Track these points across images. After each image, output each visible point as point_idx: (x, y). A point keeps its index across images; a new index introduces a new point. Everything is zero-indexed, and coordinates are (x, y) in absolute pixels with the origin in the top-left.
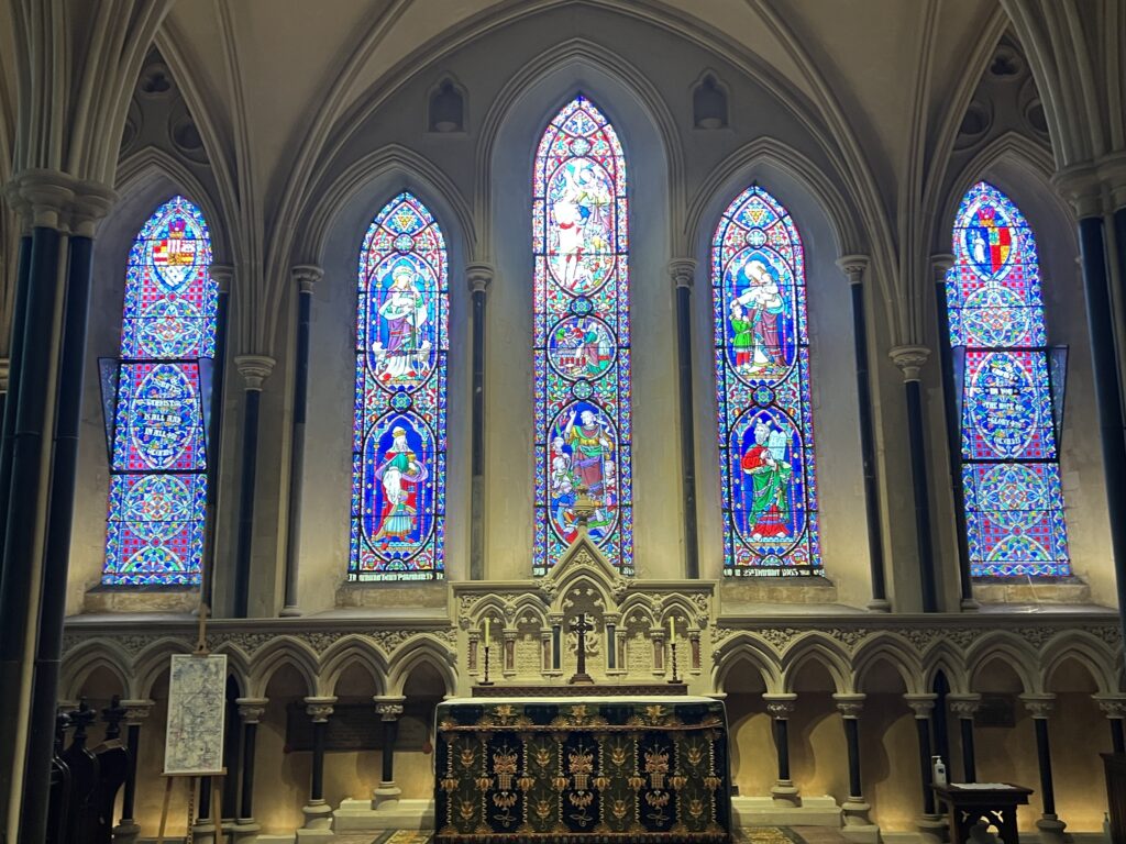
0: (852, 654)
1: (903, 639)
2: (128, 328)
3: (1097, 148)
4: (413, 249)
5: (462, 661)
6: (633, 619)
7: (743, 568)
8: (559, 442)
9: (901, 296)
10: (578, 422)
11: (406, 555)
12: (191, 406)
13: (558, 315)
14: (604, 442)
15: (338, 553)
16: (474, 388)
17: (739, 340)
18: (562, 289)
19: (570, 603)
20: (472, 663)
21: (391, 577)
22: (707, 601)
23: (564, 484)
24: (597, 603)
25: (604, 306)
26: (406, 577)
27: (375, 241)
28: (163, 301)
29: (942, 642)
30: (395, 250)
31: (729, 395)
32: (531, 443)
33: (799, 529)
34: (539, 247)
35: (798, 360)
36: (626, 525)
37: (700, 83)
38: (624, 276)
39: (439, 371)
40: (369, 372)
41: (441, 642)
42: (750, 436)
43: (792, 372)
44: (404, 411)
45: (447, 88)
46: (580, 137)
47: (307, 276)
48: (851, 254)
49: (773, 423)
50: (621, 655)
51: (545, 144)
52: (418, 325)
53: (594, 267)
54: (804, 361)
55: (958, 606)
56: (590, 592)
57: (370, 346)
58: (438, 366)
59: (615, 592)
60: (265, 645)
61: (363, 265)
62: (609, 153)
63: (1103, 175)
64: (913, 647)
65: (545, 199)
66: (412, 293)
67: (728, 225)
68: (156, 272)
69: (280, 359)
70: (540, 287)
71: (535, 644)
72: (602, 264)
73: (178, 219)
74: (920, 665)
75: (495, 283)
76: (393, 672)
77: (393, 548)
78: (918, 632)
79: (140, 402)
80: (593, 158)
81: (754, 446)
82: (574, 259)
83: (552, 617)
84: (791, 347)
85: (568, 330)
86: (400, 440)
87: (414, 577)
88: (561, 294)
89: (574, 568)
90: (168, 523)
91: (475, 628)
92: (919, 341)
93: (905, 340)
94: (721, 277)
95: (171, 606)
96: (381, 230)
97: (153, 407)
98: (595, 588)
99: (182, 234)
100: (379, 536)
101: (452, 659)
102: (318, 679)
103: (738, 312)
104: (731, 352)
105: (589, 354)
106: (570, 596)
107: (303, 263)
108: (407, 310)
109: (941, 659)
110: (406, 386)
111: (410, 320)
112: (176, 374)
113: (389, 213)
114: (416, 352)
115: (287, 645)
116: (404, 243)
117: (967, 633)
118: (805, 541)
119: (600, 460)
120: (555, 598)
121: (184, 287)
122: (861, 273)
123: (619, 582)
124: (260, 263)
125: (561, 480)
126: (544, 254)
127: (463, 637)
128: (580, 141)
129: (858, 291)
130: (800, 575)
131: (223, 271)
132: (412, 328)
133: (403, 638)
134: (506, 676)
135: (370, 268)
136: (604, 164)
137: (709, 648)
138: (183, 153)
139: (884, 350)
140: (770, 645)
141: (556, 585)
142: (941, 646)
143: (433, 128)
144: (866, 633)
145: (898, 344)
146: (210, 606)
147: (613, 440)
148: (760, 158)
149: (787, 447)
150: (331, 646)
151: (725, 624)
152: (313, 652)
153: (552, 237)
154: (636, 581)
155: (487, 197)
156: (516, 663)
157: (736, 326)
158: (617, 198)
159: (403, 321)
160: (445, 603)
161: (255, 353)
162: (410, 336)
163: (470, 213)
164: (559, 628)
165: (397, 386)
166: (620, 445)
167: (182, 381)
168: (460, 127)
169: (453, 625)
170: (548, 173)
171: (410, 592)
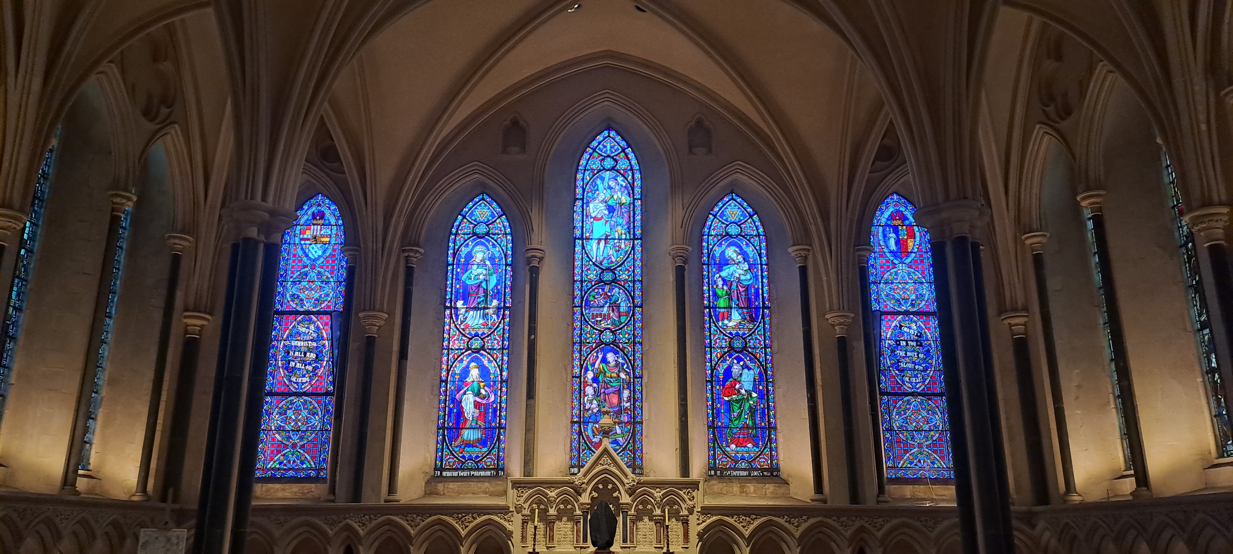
0: (797, 534)
1: (833, 523)
2: (280, 289)
3: (941, 197)
4: (488, 234)
5: (517, 537)
6: (640, 507)
7: (722, 470)
8: (590, 375)
9: (833, 275)
10: (604, 360)
11: (477, 457)
12: (324, 346)
13: (591, 282)
14: (623, 375)
15: (428, 455)
16: (529, 336)
17: (722, 303)
18: (594, 263)
19: (595, 494)
20: (524, 538)
21: (465, 474)
22: (694, 494)
23: (594, 406)
24: (615, 495)
25: (624, 277)
26: (476, 473)
27: (460, 228)
28: (306, 269)
29: (862, 526)
30: (474, 234)
31: (713, 342)
32: (570, 376)
33: (763, 441)
34: (578, 233)
35: (763, 318)
36: (638, 437)
37: (693, 123)
38: (638, 256)
39: (504, 322)
40: (454, 322)
41: (502, 522)
42: (728, 372)
43: (758, 326)
44: (477, 351)
45: (515, 123)
46: (609, 156)
47: (412, 254)
48: (798, 245)
49: (745, 363)
50: (632, 533)
51: (583, 162)
52: (490, 288)
53: (617, 248)
54: (767, 319)
55: (875, 500)
56: (610, 486)
57: (455, 303)
58: (503, 318)
59: (627, 486)
60: (374, 523)
61: (451, 245)
62: (629, 168)
63: (944, 215)
64: (841, 529)
65: (582, 199)
66: (486, 265)
67: (713, 220)
68: (302, 249)
69: (391, 314)
70: (578, 263)
71: (570, 525)
72: (623, 246)
73: (319, 211)
74: (846, 543)
75: (546, 260)
76: (467, 544)
77: (469, 451)
78: (845, 519)
79: (287, 343)
80: (617, 171)
81: (731, 379)
82: (603, 242)
83: (582, 504)
84: (757, 308)
85: (598, 293)
86: (474, 373)
87: (482, 473)
88: (593, 268)
89: (599, 468)
90: (304, 432)
91: (526, 512)
92: (846, 308)
93: (836, 307)
94: (708, 257)
95: (303, 494)
96: (465, 220)
97: (295, 347)
98: (614, 484)
99: (321, 222)
100: (457, 443)
101: (509, 535)
102: (412, 548)
103: (720, 283)
104: (715, 311)
105: (613, 311)
106: (595, 489)
107: (410, 245)
108: (481, 277)
109: (862, 539)
110: (480, 333)
111: (484, 285)
112: (314, 323)
113: (471, 208)
114: (488, 308)
115: (390, 523)
116: (481, 229)
117: (880, 520)
118: (767, 451)
119: (620, 390)
120: (585, 490)
121: (322, 260)
122: (806, 258)
123: (631, 478)
124: (380, 245)
125: (591, 403)
126: (582, 238)
127: (518, 519)
128: (609, 159)
129: (803, 270)
130: (763, 475)
131: (352, 250)
132: (485, 291)
133: (474, 518)
134: (548, 548)
135: (457, 247)
136: (626, 176)
137: (695, 528)
138: (325, 166)
139: (822, 315)
140: (739, 526)
141: (586, 481)
142: (862, 529)
143: (504, 151)
144: (808, 519)
145: (831, 310)
146: (334, 494)
147: (628, 374)
148: (735, 176)
149: (755, 381)
150: (422, 524)
151: (706, 511)
152: (409, 527)
153: (587, 226)
154: (643, 479)
155: (541, 198)
156: (556, 538)
157: (719, 292)
158: (634, 199)
159: (479, 286)
160: (505, 493)
161: (374, 310)
162: (484, 296)
163: (530, 211)
164: (587, 512)
165: (473, 333)
166: (635, 377)
167: (318, 327)
168: (523, 149)
169: (511, 509)
170: (586, 181)
171: (480, 485)
